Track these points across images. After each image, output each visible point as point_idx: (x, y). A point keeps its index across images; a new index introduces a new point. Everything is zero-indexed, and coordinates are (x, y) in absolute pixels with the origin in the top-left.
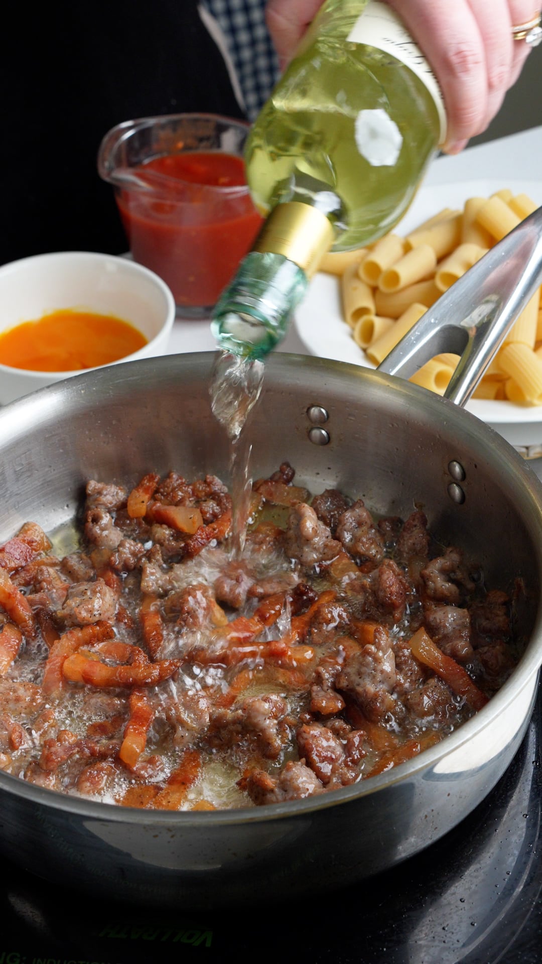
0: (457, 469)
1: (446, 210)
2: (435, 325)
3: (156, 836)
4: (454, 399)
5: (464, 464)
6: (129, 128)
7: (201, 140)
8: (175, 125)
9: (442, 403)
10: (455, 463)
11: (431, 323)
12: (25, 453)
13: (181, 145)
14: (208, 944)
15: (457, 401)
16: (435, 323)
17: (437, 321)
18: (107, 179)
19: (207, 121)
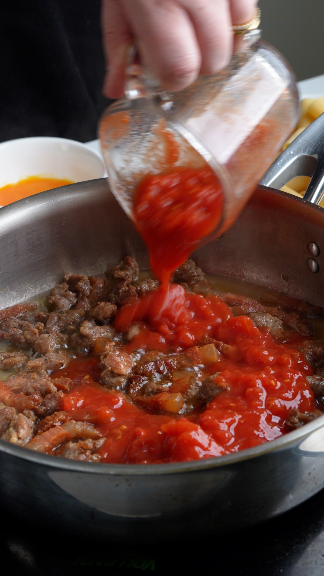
0: (314, 247)
2: (293, 155)
3: (117, 485)
4: (311, 200)
5: (319, 245)
9: (303, 202)
10: (314, 244)
11: (291, 154)
12: (13, 242)
14: (153, 569)
15: (313, 201)
16: (293, 154)
17: (295, 153)
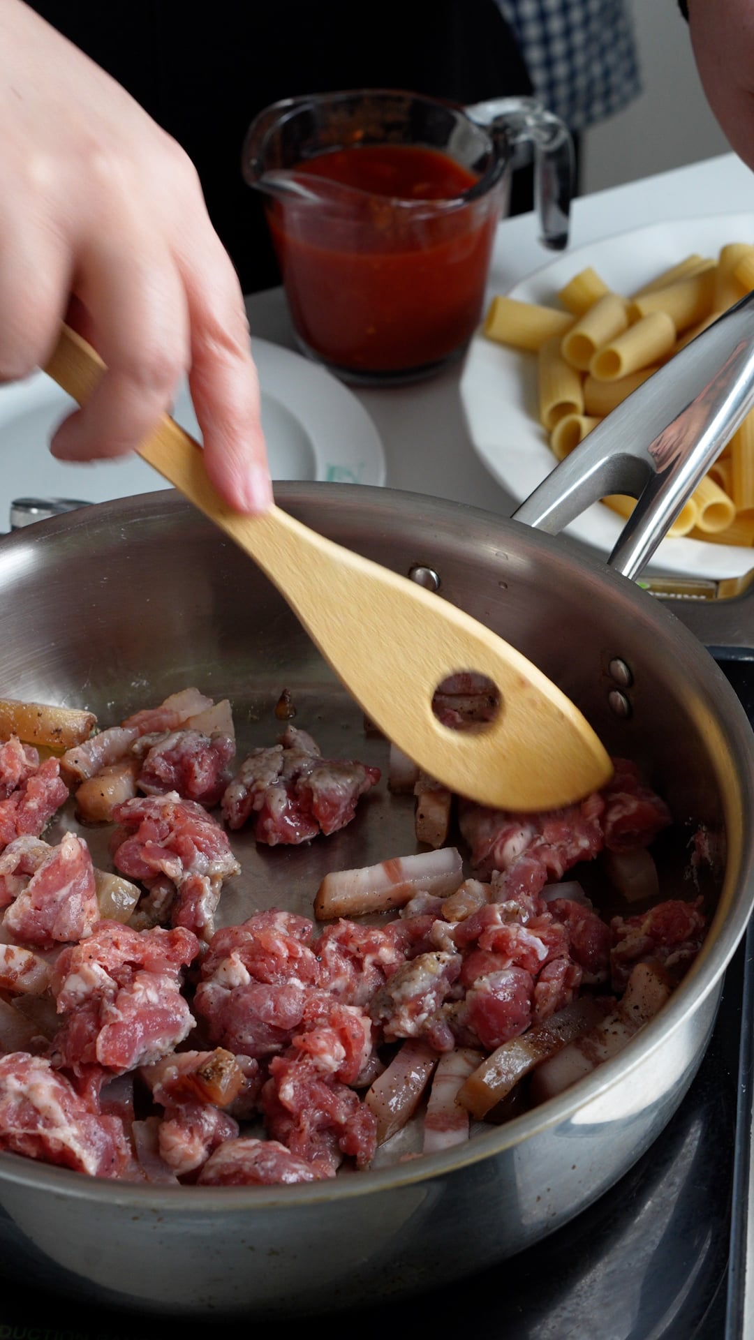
1: (693, 257)
5: (631, 665)
6: (287, 109)
7: (389, 127)
8: (352, 104)
10: (621, 662)
13: (359, 134)
18: (255, 185)
19: (400, 100)
